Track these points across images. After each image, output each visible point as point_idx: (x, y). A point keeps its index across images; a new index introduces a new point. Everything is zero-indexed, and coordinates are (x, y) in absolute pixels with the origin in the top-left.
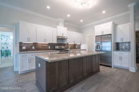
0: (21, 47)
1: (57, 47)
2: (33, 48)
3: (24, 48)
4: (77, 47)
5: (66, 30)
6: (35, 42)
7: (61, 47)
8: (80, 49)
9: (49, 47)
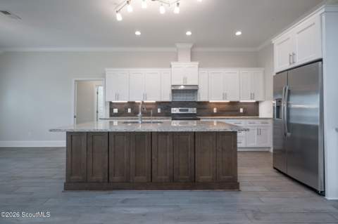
0: (111, 110)
1: (175, 110)
2: (129, 110)
3: (116, 111)
4: (241, 110)
5: (197, 66)
6: (131, 100)
7: (187, 110)
8: (258, 115)
9: (159, 111)
